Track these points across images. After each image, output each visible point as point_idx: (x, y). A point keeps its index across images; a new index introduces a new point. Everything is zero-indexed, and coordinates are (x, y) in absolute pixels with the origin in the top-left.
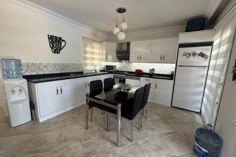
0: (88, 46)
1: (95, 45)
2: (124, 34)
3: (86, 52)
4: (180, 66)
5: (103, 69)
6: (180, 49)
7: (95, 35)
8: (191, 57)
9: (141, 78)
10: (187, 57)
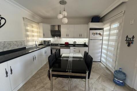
0: (29, 26)
1: (34, 25)
2: (67, 19)
3: (27, 31)
4: (91, 40)
5: (40, 44)
6: (90, 31)
7: (33, 17)
8: (96, 35)
9: (71, 47)
10: (94, 35)
